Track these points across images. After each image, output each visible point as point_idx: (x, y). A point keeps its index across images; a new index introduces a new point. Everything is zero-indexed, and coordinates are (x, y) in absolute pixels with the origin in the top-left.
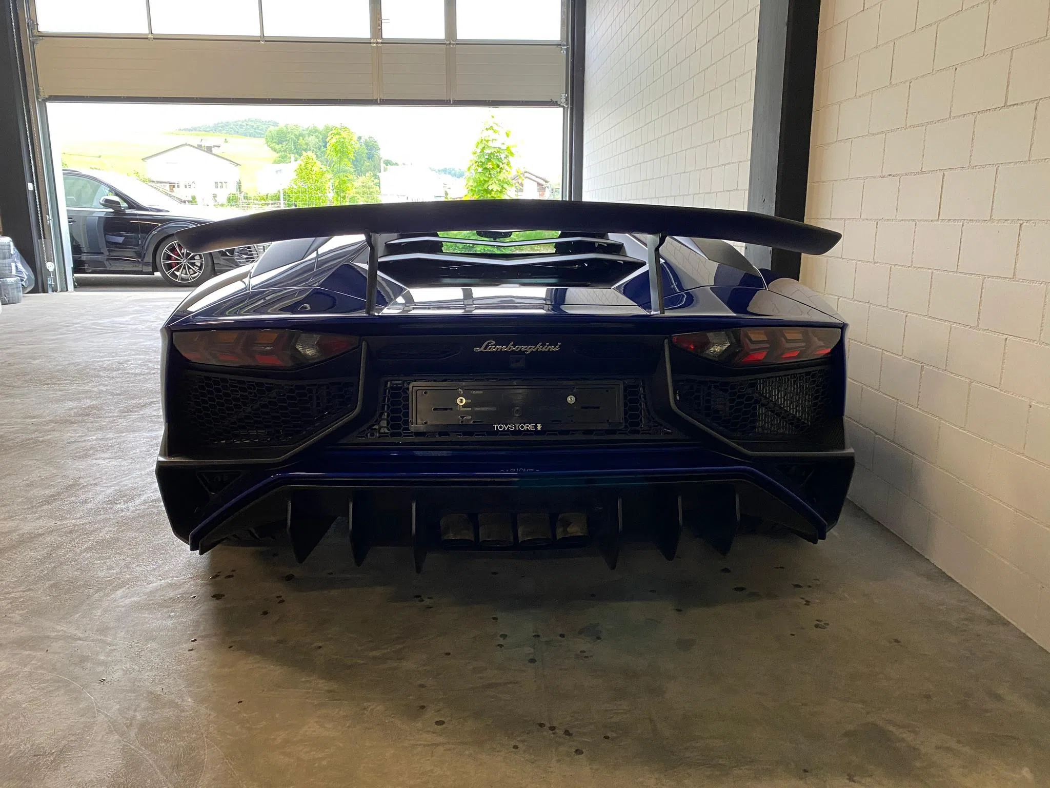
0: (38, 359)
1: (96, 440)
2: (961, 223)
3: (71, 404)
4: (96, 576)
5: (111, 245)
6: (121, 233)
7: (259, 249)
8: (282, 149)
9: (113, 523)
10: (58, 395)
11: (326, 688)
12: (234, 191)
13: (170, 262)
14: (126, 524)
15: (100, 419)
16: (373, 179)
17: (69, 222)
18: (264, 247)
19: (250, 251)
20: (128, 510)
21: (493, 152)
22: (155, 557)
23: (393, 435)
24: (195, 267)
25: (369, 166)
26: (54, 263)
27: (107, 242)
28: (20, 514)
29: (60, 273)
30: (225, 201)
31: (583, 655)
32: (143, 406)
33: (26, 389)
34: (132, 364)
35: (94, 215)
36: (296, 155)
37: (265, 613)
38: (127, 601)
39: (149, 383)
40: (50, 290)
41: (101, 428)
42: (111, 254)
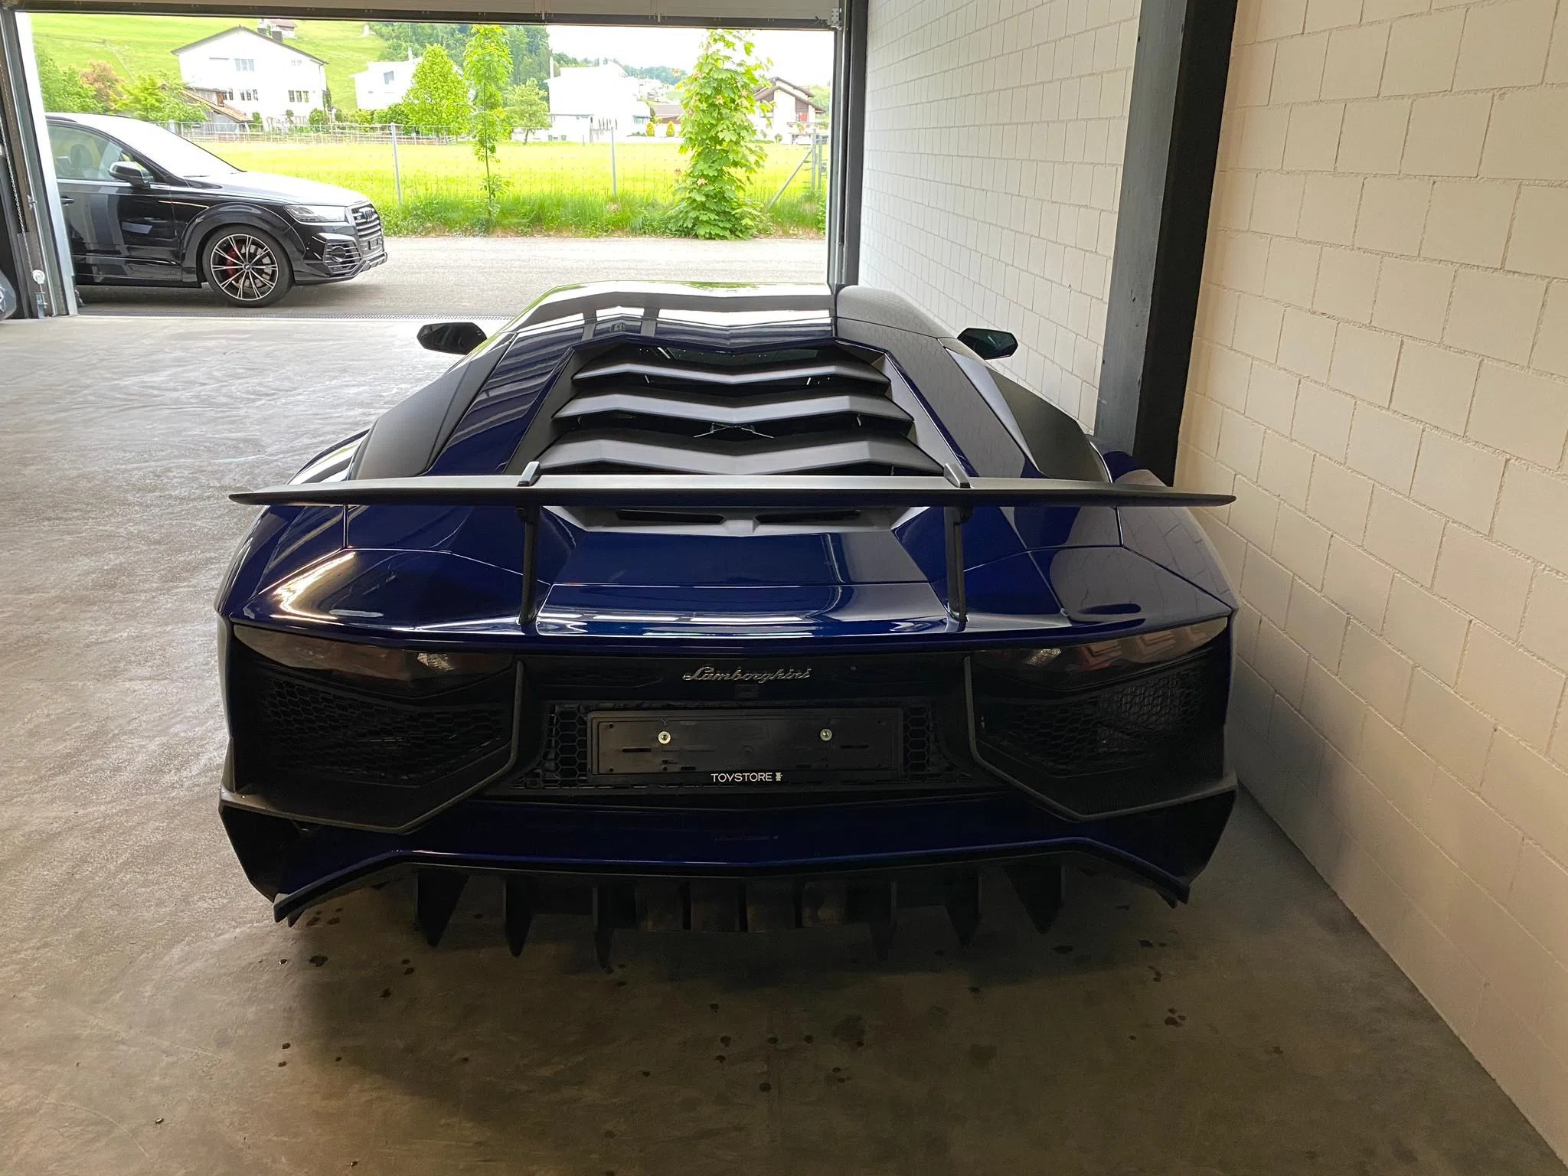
0: (32, 464)
1: (128, 639)
2: (1421, 427)
3: (85, 563)
4: (141, 919)
5: (131, 238)
6: (146, 218)
7: (362, 247)
8: (394, 35)
9: (161, 811)
10: (66, 543)
11: (475, 1139)
12: (321, 107)
13: (225, 268)
14: (179, 814)
15: (132, 595)
16: (537, 90)
17: (63, 203)
18: (369, 242)
19: (348, 251)
20: (182, 785)
21: (724, 78)
22: (225, 882)
23: (563, 784)
24: (264, 275)
25: (531, 63)
26: (45, 272)
27: (124, 232)
28: (23, 791)
29: (54, 285)
30: (307, 125)
31: (836, 1077)
32: (195, 568)
33: (17, 528)
34: (175, 477)
35: (100, 192)
36: (417, 46)
37: (386, 994)
38: (189, 969)
39: (202, 518)
40: (41, 314)
41: (133, 616)
42: (134, 254)
